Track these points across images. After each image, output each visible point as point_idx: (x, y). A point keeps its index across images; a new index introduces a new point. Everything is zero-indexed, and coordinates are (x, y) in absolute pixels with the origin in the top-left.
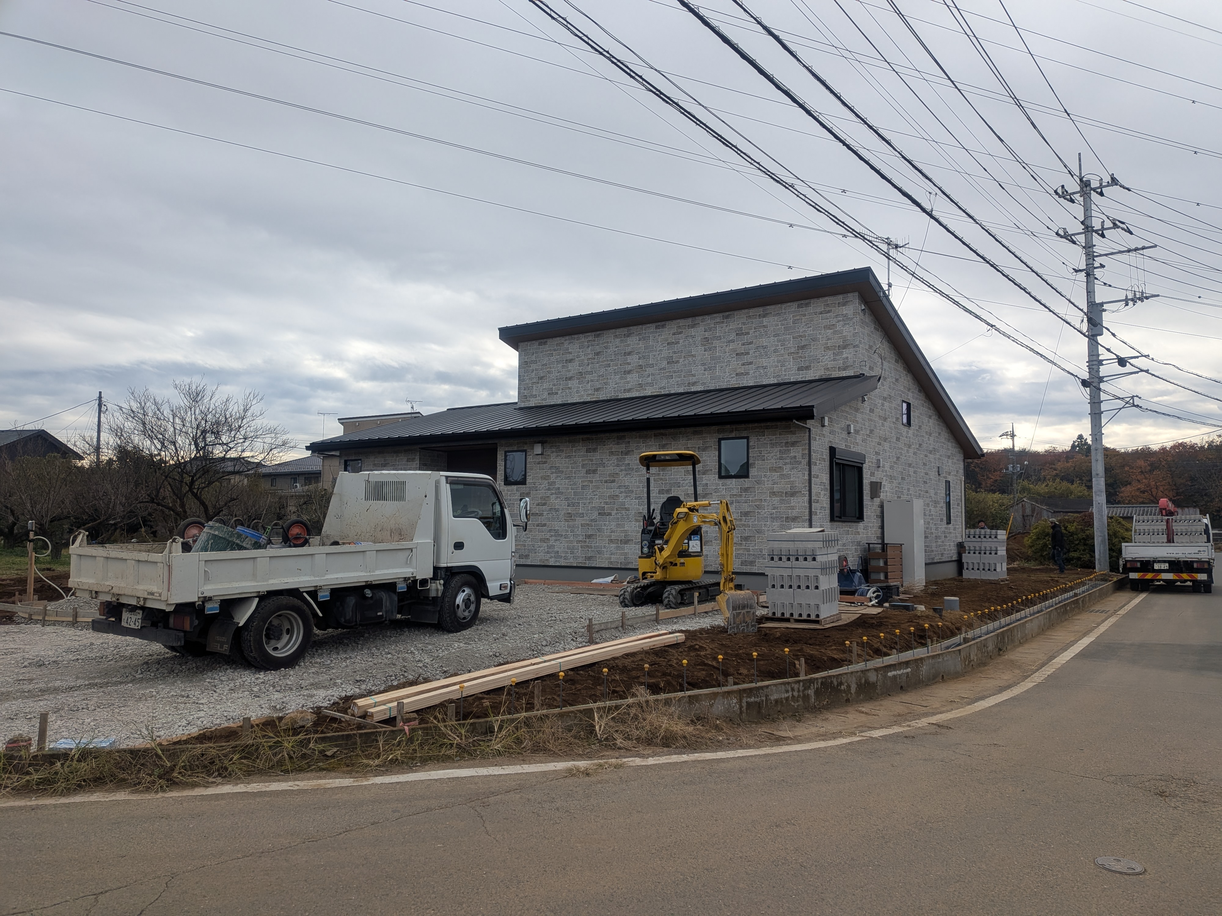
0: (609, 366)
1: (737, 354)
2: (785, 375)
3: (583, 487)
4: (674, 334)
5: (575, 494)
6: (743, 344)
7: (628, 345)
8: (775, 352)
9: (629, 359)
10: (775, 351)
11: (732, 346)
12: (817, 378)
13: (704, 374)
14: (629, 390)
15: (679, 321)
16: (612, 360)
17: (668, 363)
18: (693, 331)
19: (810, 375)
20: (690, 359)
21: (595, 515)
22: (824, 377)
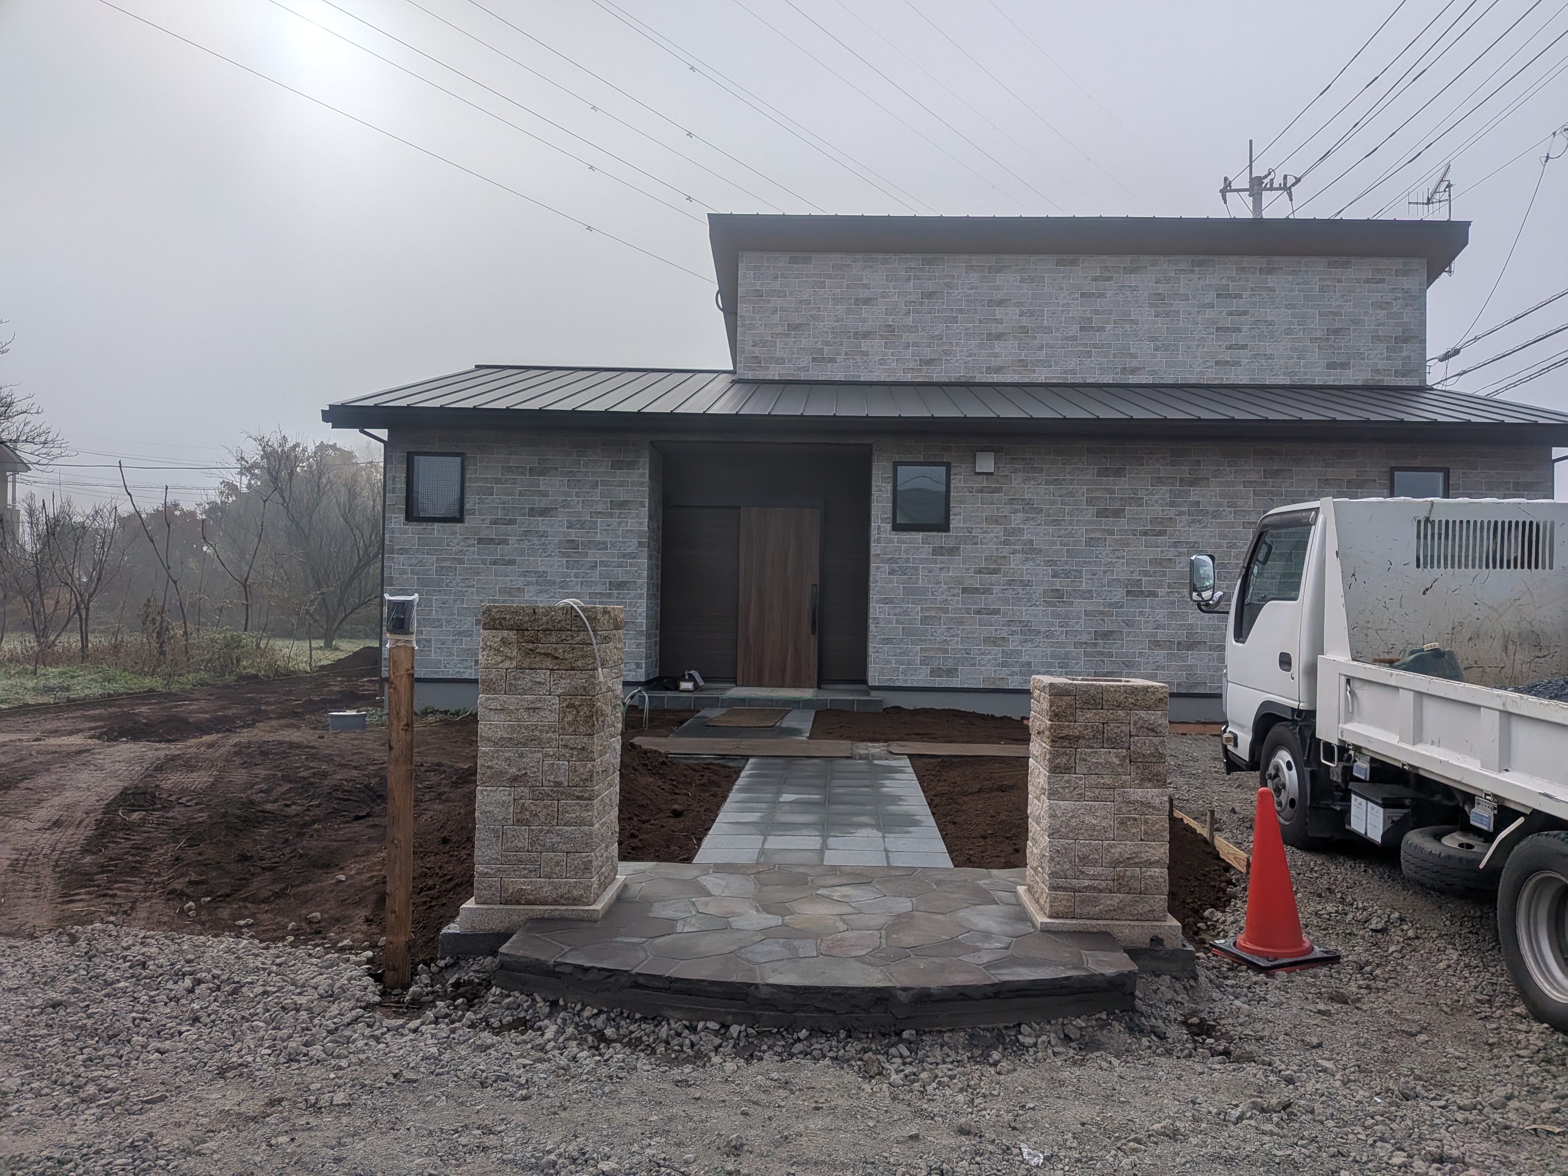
0: (955, 320)
1: (1218, 329)
2: (1305, 373)
3: (1090, 542)
4: (1095, 279)
5: (1071, 554)
6: (1231, 314)
7: (998, 288)
8: (1287, 334)
9: (999, 313)
10: (1288, 332)
11: (1209, 314)
12: (1359, 383)
13: (1155, 356)
14: (999, 370)
15: (1105, 257)
16: (961, 311)
17: (1082, 329)
18: (1133, 279)
19: (1349, 377)
20: (1127, 326)
21: (1119, 594)
22: (1371, 383)
